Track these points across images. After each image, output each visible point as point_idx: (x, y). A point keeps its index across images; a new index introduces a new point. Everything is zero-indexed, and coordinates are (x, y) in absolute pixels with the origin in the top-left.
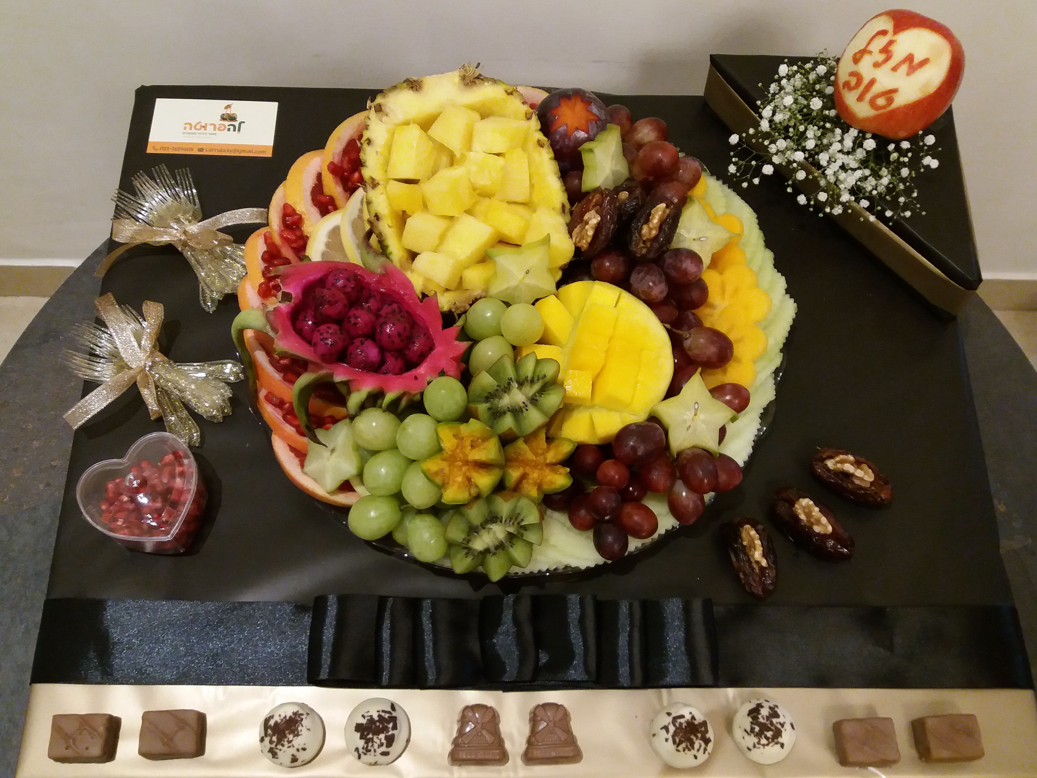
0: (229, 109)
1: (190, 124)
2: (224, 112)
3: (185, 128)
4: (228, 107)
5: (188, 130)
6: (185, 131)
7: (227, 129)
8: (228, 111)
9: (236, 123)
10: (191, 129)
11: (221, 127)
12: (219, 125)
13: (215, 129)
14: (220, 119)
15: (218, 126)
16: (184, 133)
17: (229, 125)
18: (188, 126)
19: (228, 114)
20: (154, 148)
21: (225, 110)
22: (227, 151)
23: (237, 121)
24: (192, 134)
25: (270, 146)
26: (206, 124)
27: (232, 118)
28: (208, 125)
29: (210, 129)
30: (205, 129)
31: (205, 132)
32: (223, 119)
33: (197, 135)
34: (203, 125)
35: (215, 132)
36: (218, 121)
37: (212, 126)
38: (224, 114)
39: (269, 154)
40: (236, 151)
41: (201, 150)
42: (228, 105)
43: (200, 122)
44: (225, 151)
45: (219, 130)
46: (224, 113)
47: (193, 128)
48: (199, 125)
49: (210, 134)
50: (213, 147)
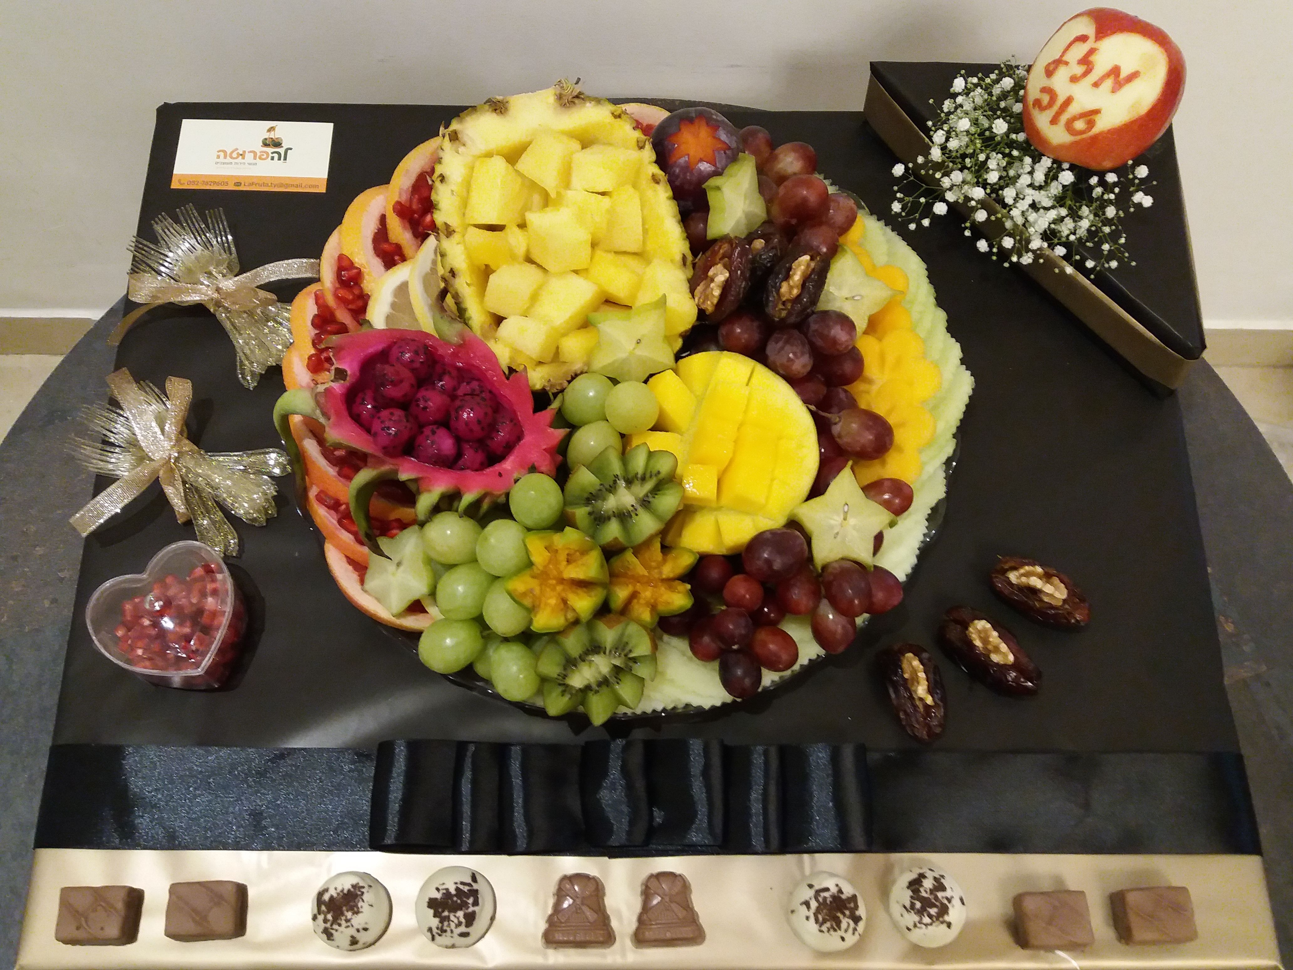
0: (273, 132)
1: (225, 152)
2: (267, 135)
3: (218, 157)
4: (271, 129)
5: (222, 159)
6: (218, 160)
7: (270, 158)
8: (272, 135)
9: (282, 151)
10: (225, 157)
11: (263, 155)
12: (260, 152)
13: (255, 158)
14: (262, 144)
15: (258, 154)
16: (217, 163)
17: (272, 153)
18: (222, 154)
19: (272, 138)
20: (179, 181)
21: (268, 133)
22: (270, 185)
23: (282, 147)
24: (227, 164)
25: (325, 179)
26: (244, 152)
27: (277, 144)
28: (247, 152)
29: (249, 157)
30: (243, 158)
31: (243, 161)
32: (265, 144)
33: (233, 166)
34: (241, 153)
35: (255, 161)
36: (259, 148)
37: (252, 154)
38: (266, 139)
39: (323, 189)
40: (281, 185)
41: (238, 184)
42: (272, 128)
43: (237, 149)
44: (267, 185)
45: (260, 158)
46: (267, 137)
47: (228, 157)
48: (236, 152)
49: (250, 164)
50: (253, 180)
